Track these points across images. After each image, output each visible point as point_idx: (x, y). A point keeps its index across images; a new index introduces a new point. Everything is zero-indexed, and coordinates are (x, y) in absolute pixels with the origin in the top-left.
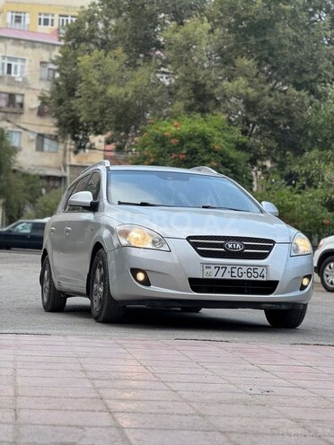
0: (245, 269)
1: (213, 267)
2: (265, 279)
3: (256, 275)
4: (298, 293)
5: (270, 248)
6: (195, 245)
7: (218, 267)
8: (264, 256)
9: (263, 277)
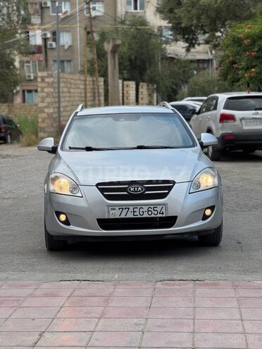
0: (145, 208)
1: (117, 208)
2: (164, 215)
3: (156, 212)
4: (201, 223)
5: (170, 188)
6: (102, 191)
7: (122, 208)
8: (164, 196)
9: (163, 213)
